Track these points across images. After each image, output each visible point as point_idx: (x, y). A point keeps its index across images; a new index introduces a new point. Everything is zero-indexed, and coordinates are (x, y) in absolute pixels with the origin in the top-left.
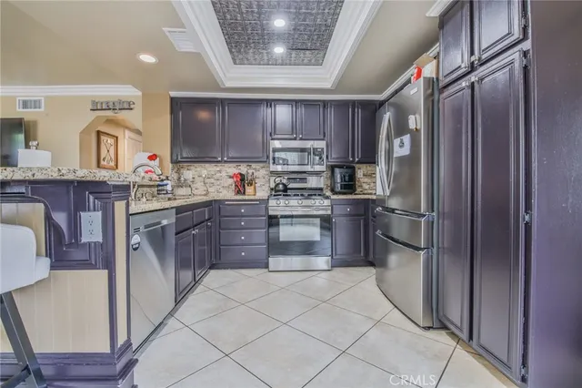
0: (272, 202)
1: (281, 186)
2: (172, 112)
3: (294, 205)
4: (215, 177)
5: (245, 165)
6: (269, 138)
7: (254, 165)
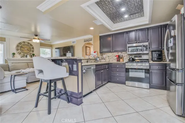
0: (126, 64)
1: (131, 59)
2: (100, 40)
3: (135, 65)
4: (112, 56)
5: (120, 52)
6: (127, 43)
7: (123, 52)
